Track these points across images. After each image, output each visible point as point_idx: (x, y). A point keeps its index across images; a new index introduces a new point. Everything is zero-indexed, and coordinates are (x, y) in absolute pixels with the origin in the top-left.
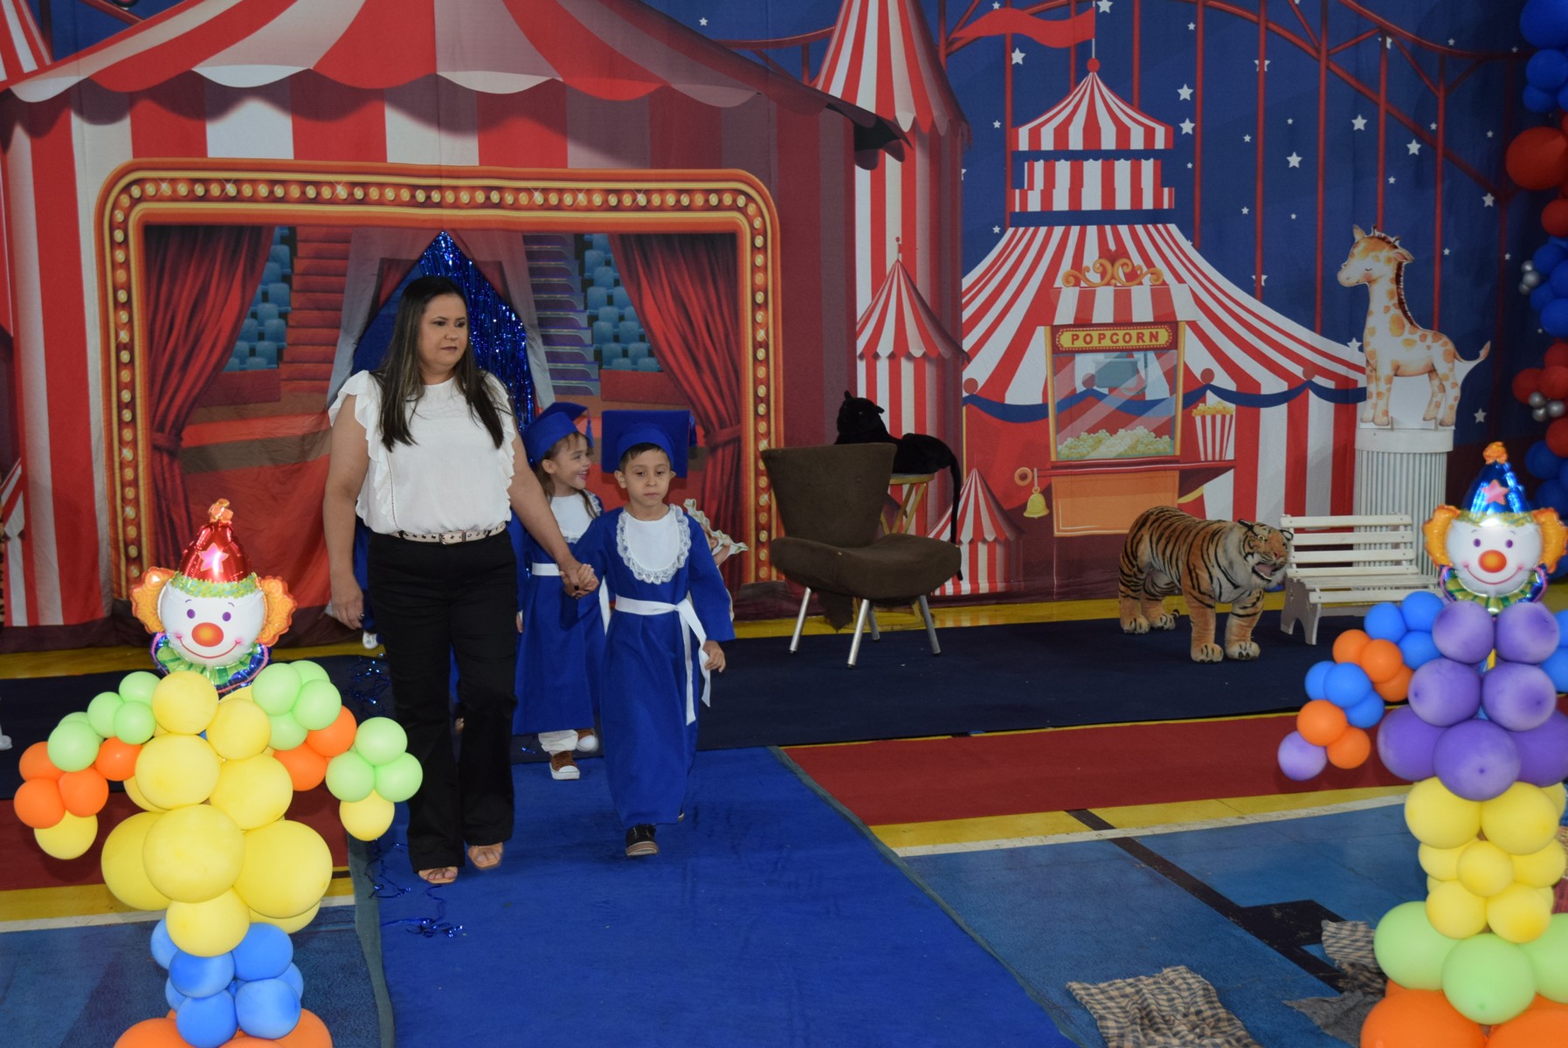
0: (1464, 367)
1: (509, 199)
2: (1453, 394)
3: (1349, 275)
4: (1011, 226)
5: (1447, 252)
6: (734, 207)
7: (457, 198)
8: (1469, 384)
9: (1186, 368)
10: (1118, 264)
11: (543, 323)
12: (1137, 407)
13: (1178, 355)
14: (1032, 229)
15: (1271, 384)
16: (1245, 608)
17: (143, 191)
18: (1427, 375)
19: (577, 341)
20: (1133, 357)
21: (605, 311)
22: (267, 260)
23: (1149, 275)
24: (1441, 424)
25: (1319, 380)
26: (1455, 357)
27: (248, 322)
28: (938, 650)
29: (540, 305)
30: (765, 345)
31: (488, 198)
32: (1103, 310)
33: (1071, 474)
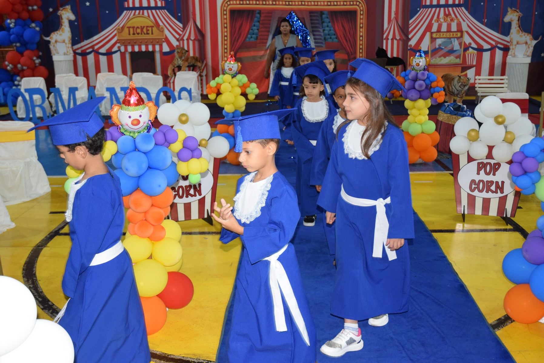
0: (535, 42)
1: (306, 3)
2: (531, 49)
3: (507, 19)
4: (422, 8)
5: (536, 13)
6: (356, 5)
7: (295, 4)
8: (536, 47)
9: (464, 42)
10: (448, 17)
11: (313, 31)
12: (451, 52)
13: (463, 39)
14: (427, 9)
15: (486, 46)
16: (460, 95)
17: (230, 3)
18: (525, 44)
19: (320, 35)
20: (451, 39)
21: (327, 29)
22: (255, 17)
23: (456, 20)
24: (528, 56)
25: (499, 45)
26: (532, 40)
27: (251, 31)
28: (392, 103)
29: (312, 27)
30: (362, 36)
31: (302, 3)
32: (444, 28)
33: (434, 67)
